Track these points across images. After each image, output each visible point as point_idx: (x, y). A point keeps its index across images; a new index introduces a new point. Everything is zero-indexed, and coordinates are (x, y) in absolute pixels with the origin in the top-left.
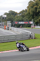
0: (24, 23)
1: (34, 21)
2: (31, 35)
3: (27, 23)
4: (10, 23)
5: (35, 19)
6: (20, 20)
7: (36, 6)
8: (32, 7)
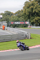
0: (20, 23)
1: (30, 21)
2: (27, 35)
3: (23, 23)
4: (6, 24)
5: (31, 19)
6: (16, 20)
7: (32, 7)
8: (28, 7)
